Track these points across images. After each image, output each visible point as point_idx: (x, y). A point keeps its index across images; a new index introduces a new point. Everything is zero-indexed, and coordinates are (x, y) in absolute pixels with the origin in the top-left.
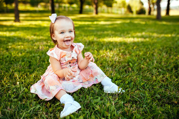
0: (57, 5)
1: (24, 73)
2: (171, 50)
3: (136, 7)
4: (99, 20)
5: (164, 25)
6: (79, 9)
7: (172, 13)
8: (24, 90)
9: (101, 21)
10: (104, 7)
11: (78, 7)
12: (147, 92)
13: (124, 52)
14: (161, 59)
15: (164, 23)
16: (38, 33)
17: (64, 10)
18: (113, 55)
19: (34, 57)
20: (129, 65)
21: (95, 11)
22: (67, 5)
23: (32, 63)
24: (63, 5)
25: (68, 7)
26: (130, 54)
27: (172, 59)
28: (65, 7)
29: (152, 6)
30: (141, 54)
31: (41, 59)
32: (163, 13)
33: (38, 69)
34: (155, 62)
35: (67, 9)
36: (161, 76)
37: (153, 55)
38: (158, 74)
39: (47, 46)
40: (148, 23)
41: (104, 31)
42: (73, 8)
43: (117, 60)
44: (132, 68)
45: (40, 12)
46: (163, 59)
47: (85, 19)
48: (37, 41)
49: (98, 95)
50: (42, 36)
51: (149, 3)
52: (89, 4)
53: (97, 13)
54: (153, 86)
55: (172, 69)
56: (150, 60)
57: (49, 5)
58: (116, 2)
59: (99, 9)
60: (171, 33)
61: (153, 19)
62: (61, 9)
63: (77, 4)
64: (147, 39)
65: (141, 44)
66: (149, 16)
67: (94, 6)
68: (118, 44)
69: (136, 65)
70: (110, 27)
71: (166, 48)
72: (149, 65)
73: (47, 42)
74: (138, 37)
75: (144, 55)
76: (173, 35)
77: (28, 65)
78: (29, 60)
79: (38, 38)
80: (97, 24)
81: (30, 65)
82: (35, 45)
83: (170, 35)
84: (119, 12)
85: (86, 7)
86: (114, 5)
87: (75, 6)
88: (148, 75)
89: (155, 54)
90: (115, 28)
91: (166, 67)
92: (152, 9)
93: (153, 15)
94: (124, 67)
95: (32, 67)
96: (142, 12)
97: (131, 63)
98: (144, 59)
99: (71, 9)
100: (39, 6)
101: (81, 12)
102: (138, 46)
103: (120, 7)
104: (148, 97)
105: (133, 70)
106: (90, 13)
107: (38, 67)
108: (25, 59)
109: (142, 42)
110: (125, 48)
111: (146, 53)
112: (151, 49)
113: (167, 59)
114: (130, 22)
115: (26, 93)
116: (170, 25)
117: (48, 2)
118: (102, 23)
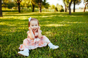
0: (21, 8)
1: (5, 45)
2: (75, 30)
3: (59, 9)
4: (42, 15)
5: (73, 17)
6: (32, 10)
7: (76, 11)
8: (5, 54)
9: (43, 16)
10: (44, 8)
11: (32, 9)
12: (64, 52)
13: (54, 32)
14: (71, 35)
15: (73, 16)
16: (12, 23)
17: (25, 10)
18: (49, 33)
19: (10, 35)
20: (56, 38)
21: (40, 11)
22: (26, 8)
23: (9, 39)
24: (24, 8)
25: (27, 9)
26: (57, 33)
27: (76, 35)
28: (25, 9)
29: (67, 8)
30: (62, 32)
31: (13, 37)
32: (72, 11)
33: (12, 42)
34: (68, 36)
35: (26, 10)
36: (71, 44)
37: (67, 33)
38: (69, 42)
39: (16, 29)
40: (65, 16)
41: (44, 21)
42: (29, 9)
43: (50, 36)
44: (57, 40)
45: (13, 11)
46: (72, 35)
47: (35, 15)
48: (11, 27)
49: (41, 55)
50: (14, 24)
51: (65, 6)
52: (37, 7)
53: (41, 12)
54: (67, 49)
55: (76, 40)
56: (66, 36)
57: (17, 8)
58: (50, 6)
59: (42, 9)
60: (76, 21)
61: (67, 14)
62: (23, 10)
63: (31, 7)
64: (65, 25)
65: (62, 28)
66: (66, 13)
67: (40, 8)
68: (51, 28)
69: (59, 38)
70: (47, 19)
71: (73, 29)
72: (65, 38)
73: (16, 28)
74: (60, 24)
75: (63, 33)
76: (77, 22)
77: (7, 40)
78: (7, 37)
79: (12, 25)
80: (41, 17)
81: (8, 40)
82: (10, 29)
83: (75, 23)
84: (52, 11)
85: (36, 9)
86: (49, 7)
87: (30, 8)
88: (65, 43)
89: (68, 32)
90: (50, 19)
91: (73, 39)
92: (67, 9)
93: (67, 12)
94: (54, 40)
95: (9, 41)
96: (62, 10)
97: (57, 37)
98: (63, 35)
99: (28, 10)
100: (12, 8)
101: (33, 11)
102: (60, 28)
103: (52, 9)
104: (65, 55)
105: (58, 41)
106: (37, 11)
107: (12, 41)
108: (5, 37)
109: (62, 27)
110: (54, 30)
111: (64, 32)
112: (66, 30)
113: (74, 35)
114: (57, 16)
115: (5, 55)
116: (75, 17)
117: (17, 7)
118: (43, 17)
